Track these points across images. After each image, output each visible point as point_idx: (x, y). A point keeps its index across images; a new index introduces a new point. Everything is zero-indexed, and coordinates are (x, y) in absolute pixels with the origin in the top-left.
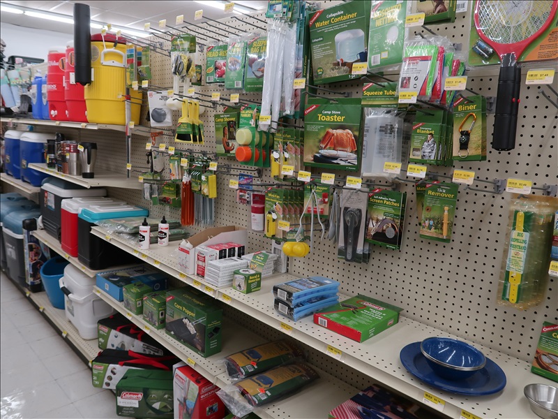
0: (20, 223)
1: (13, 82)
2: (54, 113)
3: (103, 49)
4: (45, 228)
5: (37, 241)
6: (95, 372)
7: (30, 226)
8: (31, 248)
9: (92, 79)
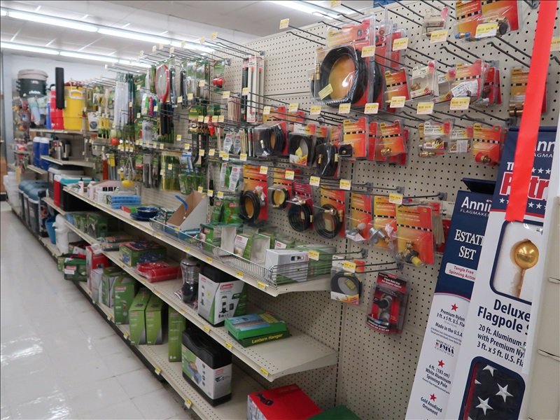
0: (37, 194)
1: (40, 106)
2: (53, 125)
3: (71, 90)
4: (50, 196)
5: (46, 204)
6: (59, 262)
7: (42, 195)
8: (42, 209)
9: (66, 106)
